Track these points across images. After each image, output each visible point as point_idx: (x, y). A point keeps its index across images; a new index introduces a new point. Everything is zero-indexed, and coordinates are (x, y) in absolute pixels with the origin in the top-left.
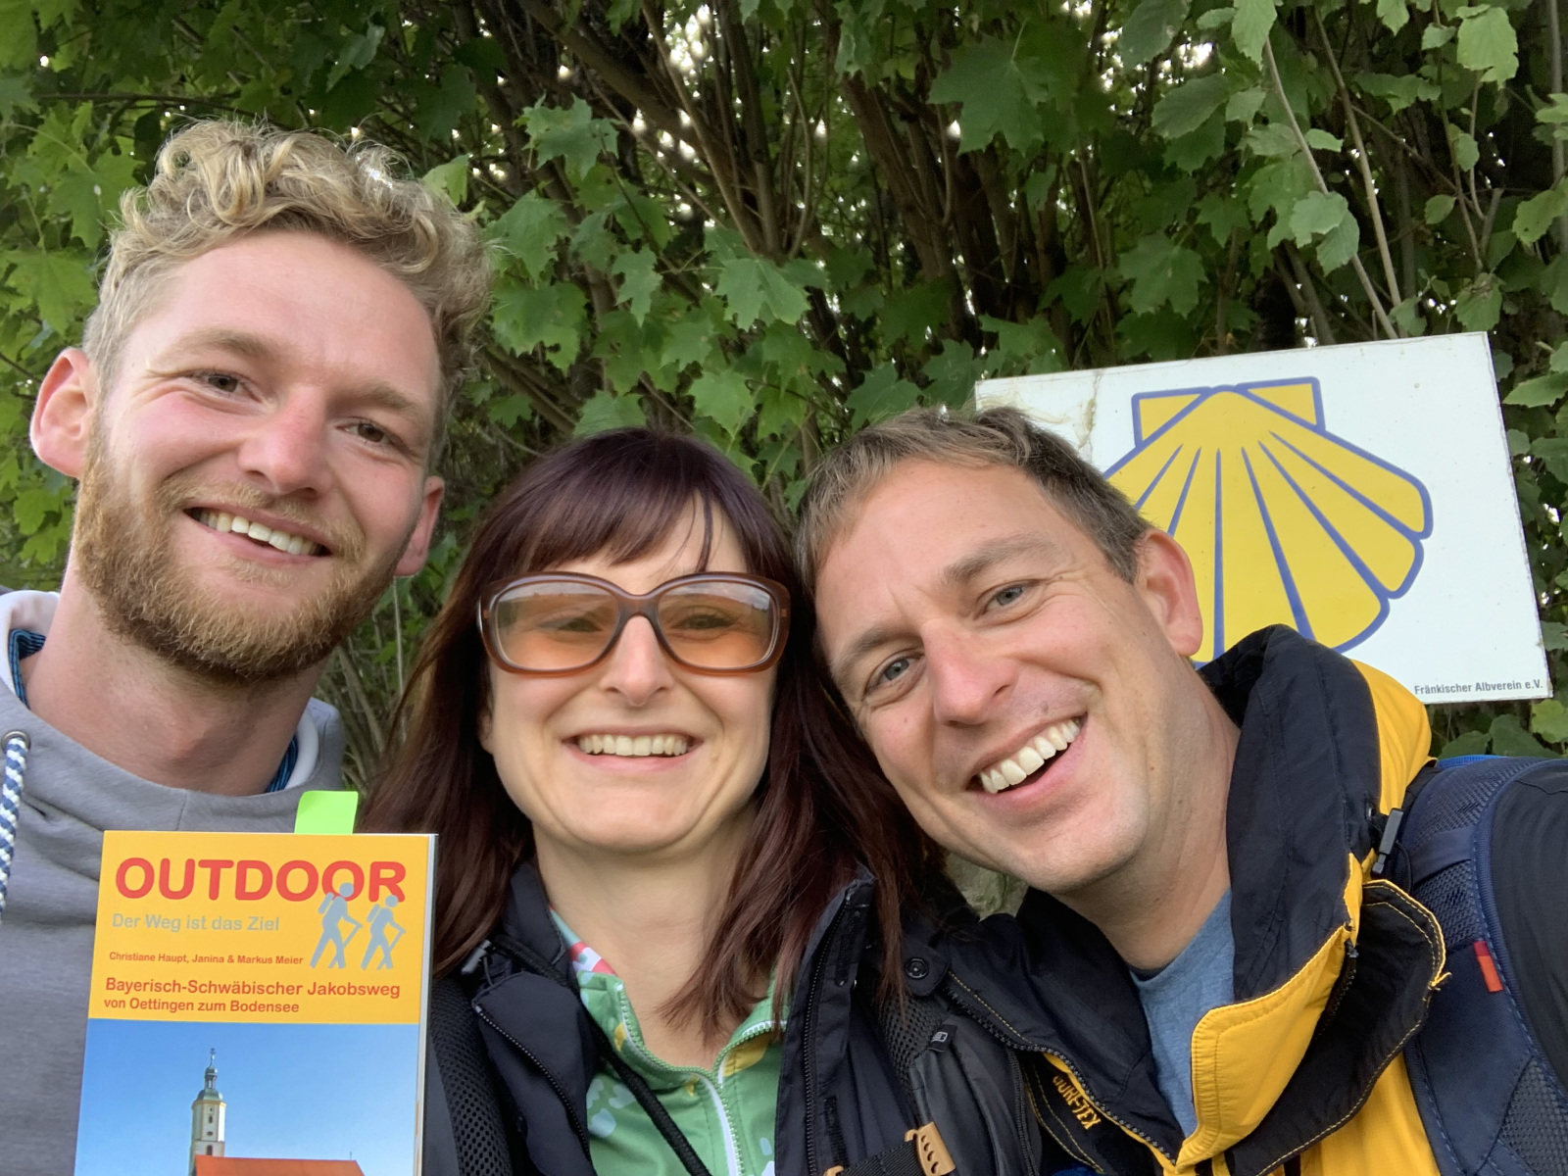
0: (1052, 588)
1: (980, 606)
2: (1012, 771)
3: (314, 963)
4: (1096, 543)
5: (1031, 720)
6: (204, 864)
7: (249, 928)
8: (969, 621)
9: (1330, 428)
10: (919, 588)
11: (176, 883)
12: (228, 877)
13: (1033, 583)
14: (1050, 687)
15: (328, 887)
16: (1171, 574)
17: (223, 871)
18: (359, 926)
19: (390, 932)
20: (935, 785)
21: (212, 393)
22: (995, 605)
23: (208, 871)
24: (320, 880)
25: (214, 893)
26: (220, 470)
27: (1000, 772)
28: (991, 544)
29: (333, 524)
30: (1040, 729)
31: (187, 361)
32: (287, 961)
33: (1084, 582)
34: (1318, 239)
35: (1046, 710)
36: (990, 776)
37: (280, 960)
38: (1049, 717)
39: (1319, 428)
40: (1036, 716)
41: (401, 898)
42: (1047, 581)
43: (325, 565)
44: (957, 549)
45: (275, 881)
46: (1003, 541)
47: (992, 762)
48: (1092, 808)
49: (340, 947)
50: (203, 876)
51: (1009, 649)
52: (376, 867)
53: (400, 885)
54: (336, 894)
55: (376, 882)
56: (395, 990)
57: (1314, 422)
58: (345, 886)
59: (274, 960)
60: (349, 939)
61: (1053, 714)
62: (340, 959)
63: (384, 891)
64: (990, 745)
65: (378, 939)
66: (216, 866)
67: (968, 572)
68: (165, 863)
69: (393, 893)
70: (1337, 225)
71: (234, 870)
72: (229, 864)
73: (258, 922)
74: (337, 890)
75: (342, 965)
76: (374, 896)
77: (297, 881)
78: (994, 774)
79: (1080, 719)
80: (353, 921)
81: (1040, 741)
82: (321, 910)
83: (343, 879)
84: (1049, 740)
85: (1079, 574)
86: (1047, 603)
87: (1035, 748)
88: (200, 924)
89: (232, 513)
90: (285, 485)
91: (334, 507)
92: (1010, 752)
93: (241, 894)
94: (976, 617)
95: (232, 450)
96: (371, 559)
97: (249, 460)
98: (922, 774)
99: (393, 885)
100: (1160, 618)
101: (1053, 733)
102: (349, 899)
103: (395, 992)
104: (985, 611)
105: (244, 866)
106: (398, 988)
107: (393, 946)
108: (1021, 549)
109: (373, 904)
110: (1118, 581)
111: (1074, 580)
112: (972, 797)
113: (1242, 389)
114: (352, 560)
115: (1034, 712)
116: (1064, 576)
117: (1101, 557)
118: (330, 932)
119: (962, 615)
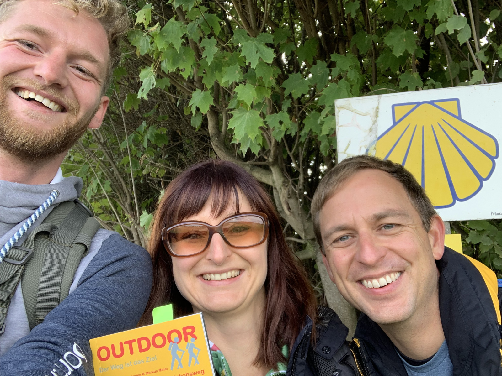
0: (404, 228)
1: (379, 227)
2: (376, 283)
3: (172, 369)
4: (421, 217)
5: (387, 269)
6: (126, 343)
7: (147, 362)
8: (374, 231)
9: (462, 118)
10: (363, 218)
11: (118, 352)
12: (135, 345)
13: (399, 225)
14: (396, 260)
15: (170, 341)
16: (438, 231)
17: (133, 344)
18: (184, 352)
19: (194, 351)
20: (347, 278)
21: (26, 48)
22: (383, 229)
23: (128, 345)
24: (166, 339)
25: (132, 352)
26: (26, 74)
27: (372, 282)
28: (390, 210)
29: (67, 99)
30: (389, 273)
31: (17, 36)
32: (163, 370)
33: (415, 229)
34: (456, 32)
35: (393, 267)
36: (367, 282)
37: (160, 370)
38: (393, 270)
39: (459, 118)
40: (389, 268)
41: (196, 338)
42: (403, 226)
43: (64, 115)
44: (378, 209)
45: (151, 343)
46: (394, 211)
47: (370, 278)
48: (399, 301)
49: (179, 361)
50: (126, 347)
51: (386, 245)
52: (185, 329)
53: (194, 333)
54: (173, 342)
55: (186, 334)
56: (202, 372)
57: (457, 115)
58: (175, 339)
59: (158, 371)
60: (182, 357)
61: (395, 269)
62: (180, 365)
63: (189, 337)
64: (372, 273)
65: (192, 355)
66: (130, 343)
67: (379, 217)
68: (113, 346)
69: (193, 337)
70: (463, 27)
71: (136, 342)
72: (134, 341)
73: (149, 358)
74: (173, 341)
75: (182, 367)
76: (186, 340)
77: (159, 341)
78: (369, 282)
79: (401, 272)
80: (181, 350)
81: (388, 277)
82: (170, 349)
83: (174, 336)
84: (390, 277)
85: (413, 226)
86: (402, 232)
87: (385, 278)
88: (130, 364)
89: (30, 90)
90: (50, 81)
91: (69, 93)
92: (377, 277)
93: (141, 350)
94: (377, 231)
95: (32, 67)
96: (81, 114)
97: (37, 72)
98: (344, 274)
99: (192, 334)
100: (432, 245)
101: (392, 275)
102: (178, 343)
103: (203, 372)
104: (380, 229)
105: (139, 340)
106: (203, 371)
107: (197, 356)
108: (399, 215)
109: (187, 342)
110: (425, 231)
111: (412, 228)
112: (358, 285)
113: (432, 103)
114: (74, 114)
115: (389, 267)
116: (410, 226)
117: (421, 222)
118: (175, 356)
119: (373, 229)
